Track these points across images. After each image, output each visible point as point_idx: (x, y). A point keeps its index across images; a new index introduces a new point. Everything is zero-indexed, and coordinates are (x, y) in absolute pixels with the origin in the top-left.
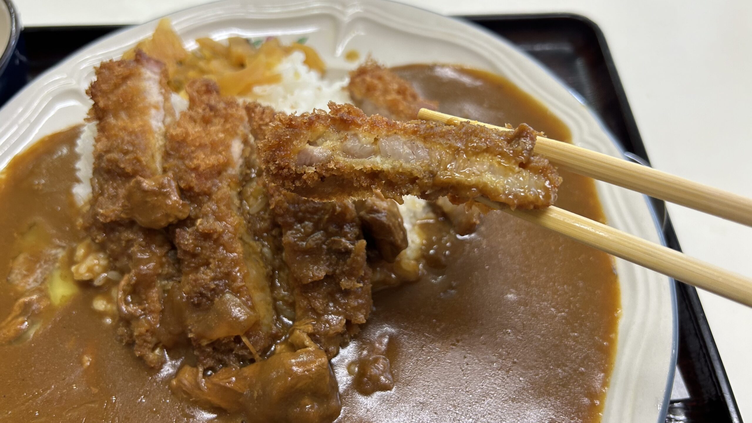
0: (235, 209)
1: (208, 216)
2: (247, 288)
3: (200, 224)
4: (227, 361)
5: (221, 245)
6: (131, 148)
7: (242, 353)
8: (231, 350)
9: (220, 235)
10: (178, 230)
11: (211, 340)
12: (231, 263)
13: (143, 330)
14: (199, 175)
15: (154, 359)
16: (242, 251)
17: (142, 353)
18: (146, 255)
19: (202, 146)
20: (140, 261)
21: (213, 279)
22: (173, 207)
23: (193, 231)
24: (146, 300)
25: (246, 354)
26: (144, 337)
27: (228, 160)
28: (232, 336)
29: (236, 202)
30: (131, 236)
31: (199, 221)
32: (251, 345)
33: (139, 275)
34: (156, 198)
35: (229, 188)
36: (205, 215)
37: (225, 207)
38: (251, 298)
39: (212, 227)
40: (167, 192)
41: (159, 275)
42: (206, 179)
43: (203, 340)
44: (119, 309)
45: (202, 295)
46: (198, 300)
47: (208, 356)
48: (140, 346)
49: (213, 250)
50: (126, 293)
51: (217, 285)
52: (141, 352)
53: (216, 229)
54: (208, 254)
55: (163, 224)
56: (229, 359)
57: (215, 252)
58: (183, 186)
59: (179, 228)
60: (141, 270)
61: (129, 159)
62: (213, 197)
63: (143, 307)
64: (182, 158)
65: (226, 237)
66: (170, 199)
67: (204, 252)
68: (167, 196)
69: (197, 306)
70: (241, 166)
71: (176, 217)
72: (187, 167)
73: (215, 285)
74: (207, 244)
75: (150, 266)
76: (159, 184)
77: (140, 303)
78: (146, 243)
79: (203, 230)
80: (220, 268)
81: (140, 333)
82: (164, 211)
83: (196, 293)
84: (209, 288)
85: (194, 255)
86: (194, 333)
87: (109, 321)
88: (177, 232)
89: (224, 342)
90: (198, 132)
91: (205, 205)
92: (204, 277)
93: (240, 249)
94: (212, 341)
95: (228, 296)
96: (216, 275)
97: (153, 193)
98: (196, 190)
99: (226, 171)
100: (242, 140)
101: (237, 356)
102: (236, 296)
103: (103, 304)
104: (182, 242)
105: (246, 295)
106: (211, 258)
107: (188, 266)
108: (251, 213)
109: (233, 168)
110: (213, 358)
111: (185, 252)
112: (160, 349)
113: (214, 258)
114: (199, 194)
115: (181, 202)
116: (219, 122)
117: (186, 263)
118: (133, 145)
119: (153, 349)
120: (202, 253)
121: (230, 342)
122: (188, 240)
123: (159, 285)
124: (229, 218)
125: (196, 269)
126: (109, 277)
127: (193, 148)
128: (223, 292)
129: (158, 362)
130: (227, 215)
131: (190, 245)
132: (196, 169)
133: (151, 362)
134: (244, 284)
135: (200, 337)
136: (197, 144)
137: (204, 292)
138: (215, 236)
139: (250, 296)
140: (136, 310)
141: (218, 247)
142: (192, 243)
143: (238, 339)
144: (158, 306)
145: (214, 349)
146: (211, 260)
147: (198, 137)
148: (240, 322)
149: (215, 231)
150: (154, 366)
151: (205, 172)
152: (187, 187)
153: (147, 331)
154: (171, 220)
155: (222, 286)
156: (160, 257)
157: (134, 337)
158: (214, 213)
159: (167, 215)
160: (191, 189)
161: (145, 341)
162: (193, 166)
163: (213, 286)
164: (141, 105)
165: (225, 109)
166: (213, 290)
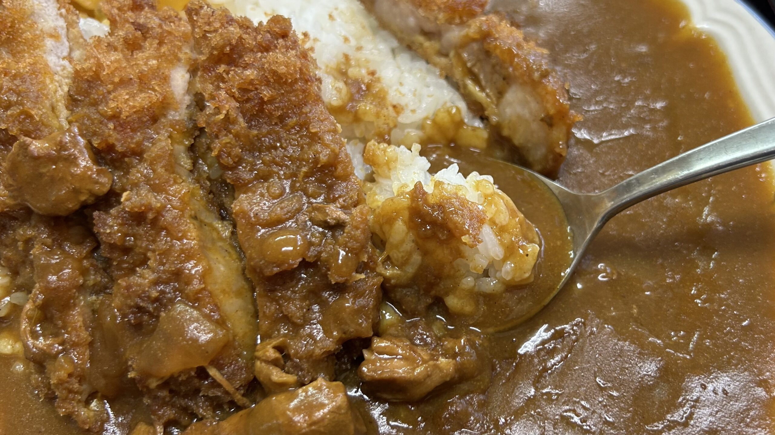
0: (184, 173)
1: (139, 187)
2: (210, 292)
3: (127, 200)
4: (195, 407)
5: (163, 229)
6: (14, 98)
7: (213, 393)
8: (197, 391)
9: (159, 213)
10: (96, 213)
11: (162, 378)
12: (179, 256)
13: (63, 374)
14: (121, 125)
15: (88, 418)
16: (198, 236)
17: (68, 411)
18: (54, 259)
19: (124, 83)
20: (47, 269)
21: (156, 283)
22: (83, 177)
23: (119, 212)
24: (64, 327)
25: (219, 394)
26: (66, 385)
27: (165, 98)
28: (192, 369)
29: (186, 162)
30: (30, 233)
31: (125, 195)
32: (224, 380)
33: (47, 290)
34: (54, 167)
35: (170, 141)
36: (135, 185)
37: (163, 170)
38: (217, 308)
39: (143, 202)
40: (70, 155)
41: (81, 288)
42: (134, 130)
43: (150, 381)
44: (26, 346)
45: (141, 309)
46: (135, 318)
47: (164, 404)
48: (65, 400)
49: (151, 238)
50: (33, 321)
51: (162, 292)
52: (66, 409)
53: (150, 204)
54: (144, 245)
55: (72, 205)
56: (196, 404)
57: (154, 241)
58: (96, 143)
59: (99, 210)
60: (48, 282)
61: (11, 115)
62: (145, 156)
63: (60, 339)
64: (95, 104)
65: (168, 217)
66: (77, 165)
67: (139, 243)
68: (72, 161)
69: (138, 327)
70: (188, 107)
71: (91, 193)
72: (102, 115)
73: (158, 292)
74: (141, 230)
75: (63, 274)
76: (56, 145)
77: (56, 335)
78: (53, 240)
79: (132, 209)
80: (164, 265)
81: (60, 380)
82: (69, 185)
83: (130, 307)
84: (149, 297)
85: (126, 250)
86: (136, 371)
87: (19, 367)
88: (94, 217)
89: (180, 379)
90: (117, 61)
91: (133, 171)
92: (139, 281)
93: (193, 233)
94: (165, 379)
95: (180, 307)
96: (160, 277)
97: (49, 159)
98: (119, 148)
99: (165, 116)
100: (188, 67)
101: (207, 398)
102: (193, 307)
103: (8, 344)
104: (102, 230)
105: (209, 303)
106: (149, 250)
107: (119, 267)
108: (213, 177)
109: (176, 110)
110: (173, 406)
111: (113, 247)
112: (98, 400)
113: (154, 251)
114: (124, 155)
115: (95, 168)
116: (151, 44)
117: (115, 263)
118: (19, 94)
119: (87, 403)
120: (135, 245)
121: (190, 378)
122: (111, 227)
123: (82, 303)
124: (171, 186)
125: (132, 271)
126: (14, 302)
127: (110, 87)
128: (172, 301)
129: (96, 422)
130: (167, 181)
131: (115, 233)
132: (115, 117)
133: (84, 423)
134: (203, 286)
135: (146, 375)
136: (117, 80)
137: (141, 304)
138: (150, 216)
139: (216, 305)
140: (49, 346)
141: (158, 234)
142: (118, 231)
143: (202, 373)
144: (84, 335)
145: (171, 391)
146: (149, 254)
147: (116, 69)
148: (201, 346)
149: (149, 208)
150: (89, 427)
151: (129, 119)
152: (104, 145)
153: (70, 375)
154: (83, 198)
155: (169, 293)
156: (80, 260)
157: (52, 387)
158: (148, 180)
159: (76, 192)
160: (111, 148)
161: (70, 391)
162: (110, 113)
163: (154, 294)
164: (28, 35)
165: (160, 26)
166: (157, 300)
